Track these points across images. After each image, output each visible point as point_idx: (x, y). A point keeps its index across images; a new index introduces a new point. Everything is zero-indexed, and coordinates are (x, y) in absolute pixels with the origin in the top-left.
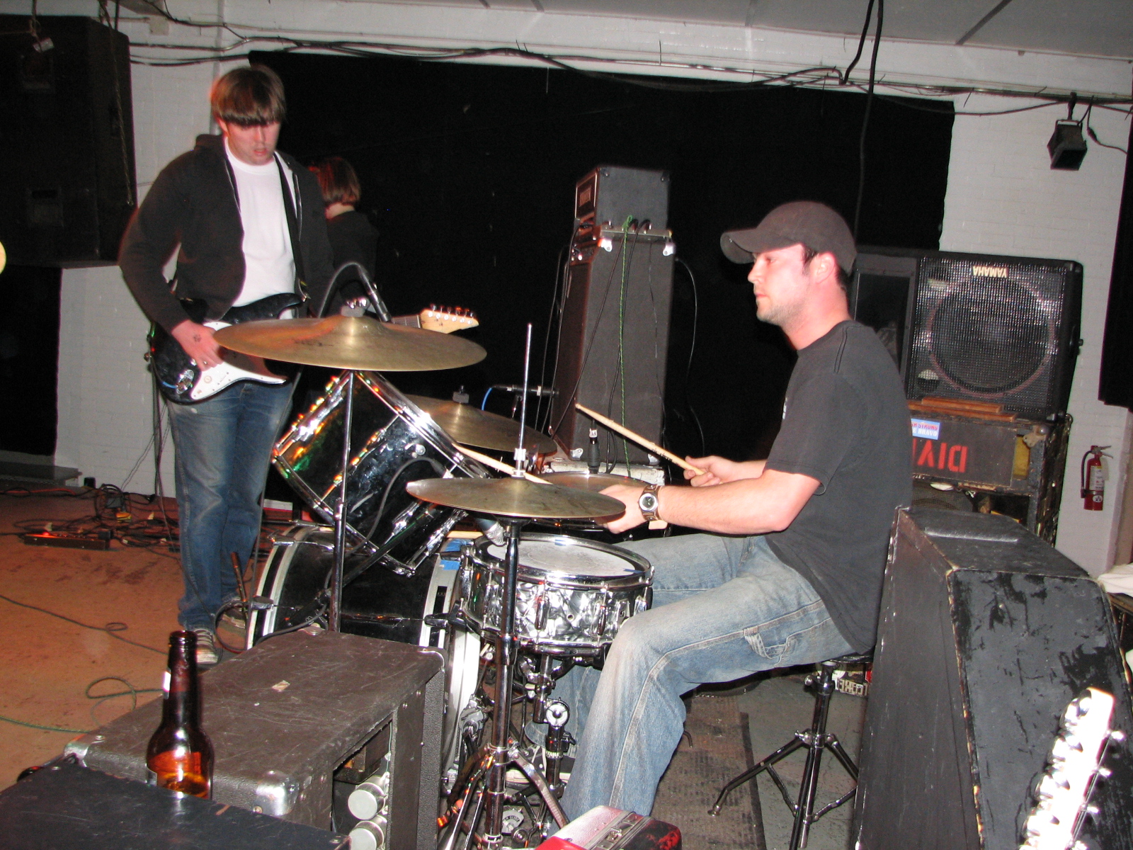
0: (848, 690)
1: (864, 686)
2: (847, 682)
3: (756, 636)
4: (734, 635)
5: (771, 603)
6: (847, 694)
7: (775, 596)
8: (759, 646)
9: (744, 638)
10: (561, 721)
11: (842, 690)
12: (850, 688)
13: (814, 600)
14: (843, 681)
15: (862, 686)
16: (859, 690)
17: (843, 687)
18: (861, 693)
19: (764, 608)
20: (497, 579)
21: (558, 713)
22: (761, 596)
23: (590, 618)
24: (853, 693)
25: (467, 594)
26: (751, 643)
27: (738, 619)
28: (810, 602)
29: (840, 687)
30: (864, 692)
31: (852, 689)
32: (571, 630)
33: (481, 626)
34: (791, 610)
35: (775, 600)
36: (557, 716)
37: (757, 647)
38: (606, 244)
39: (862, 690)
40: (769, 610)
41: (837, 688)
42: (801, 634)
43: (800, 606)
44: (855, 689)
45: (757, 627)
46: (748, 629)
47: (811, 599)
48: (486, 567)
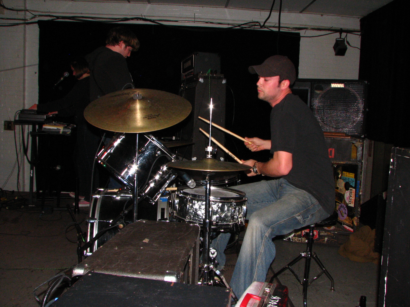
0: (295, 241)
1: (302, 239)
2: (295, 238)
3: (300, 216)
4: (292, 217)
5: (303, 203)
6: (295, 242)
7: (303, 201)
8: (301, 220)
9: (296, 218)
10: (214, 256)
11: (293, 241)
12: (296, 240)
13: (316, 201)
14: (294, 237)
15: (301, 239)
16: (300, 240)
17: (294, 240)
18: (300, 241)
19: (301, 206)
20: (191, 201)
21: (213, 252)
22: (299, 201)
23: (228, 214)
24: (298, 242)
25: (177, 209)
26: (298, 219)
27: (293, 210)
28: (315, 202)
29: (292, 240)
30: (301, 241)
31: (297, 240)
32: (221, 219)
33: (186, 220)
34: (309, 205)
35: (303, 202)
36: (213, 254)
37: (301, 221)
38: (201, 80)
39: (301, 240)
40: (303, 206)
41: (291, 240)
42: (313, 214)
43: (312, 204)
44: (298, 240)
45: (300, 213)
46: (297, 214)
47: (315, 201)
48: (186, 198)
